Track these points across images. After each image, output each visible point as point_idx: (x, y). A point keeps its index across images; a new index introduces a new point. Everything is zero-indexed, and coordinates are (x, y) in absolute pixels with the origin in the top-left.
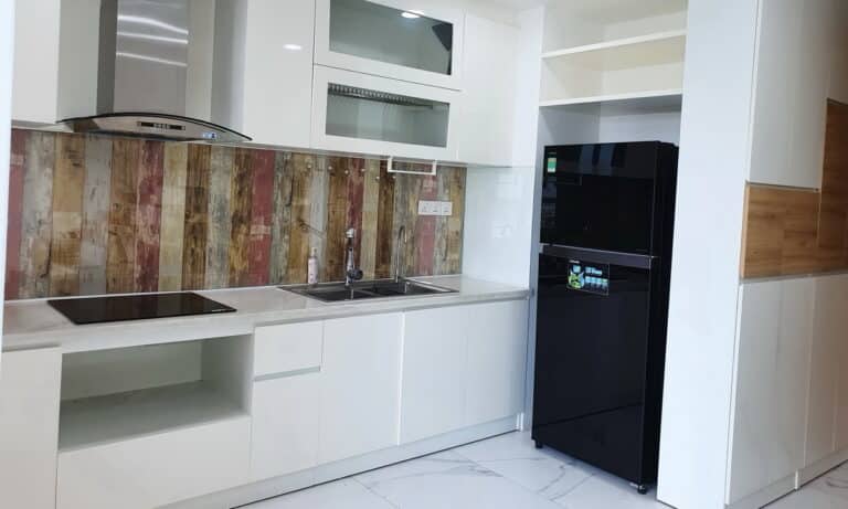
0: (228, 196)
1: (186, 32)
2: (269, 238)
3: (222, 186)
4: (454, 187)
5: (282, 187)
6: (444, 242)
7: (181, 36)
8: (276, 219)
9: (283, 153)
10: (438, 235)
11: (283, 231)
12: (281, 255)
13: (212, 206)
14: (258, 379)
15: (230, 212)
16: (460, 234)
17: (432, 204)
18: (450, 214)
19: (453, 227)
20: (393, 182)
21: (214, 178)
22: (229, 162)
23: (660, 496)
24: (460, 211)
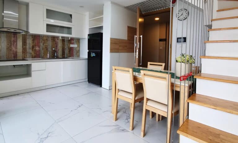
0: (31, 43)
1: (18, 15)
2: (40, 50)
3: (29, 41)
4: (78, 42)
5: (42, 42)
6: (76, 52)
7: (17, 15)
8: (41, 47)
9: (42, 36)
10: (75, 50)
11: (42, 49)
12: (42, 53)
13: (27, 44)
14: (33, 71)
15: (31, 46)
16: (79, 50)
17: (73, 45)
18: (77, 47)
19: (78, 49)
20: (65, 41)
21: (28, 40)
22: (31, 37)
23: (102, 87)
24: (79, 46)
